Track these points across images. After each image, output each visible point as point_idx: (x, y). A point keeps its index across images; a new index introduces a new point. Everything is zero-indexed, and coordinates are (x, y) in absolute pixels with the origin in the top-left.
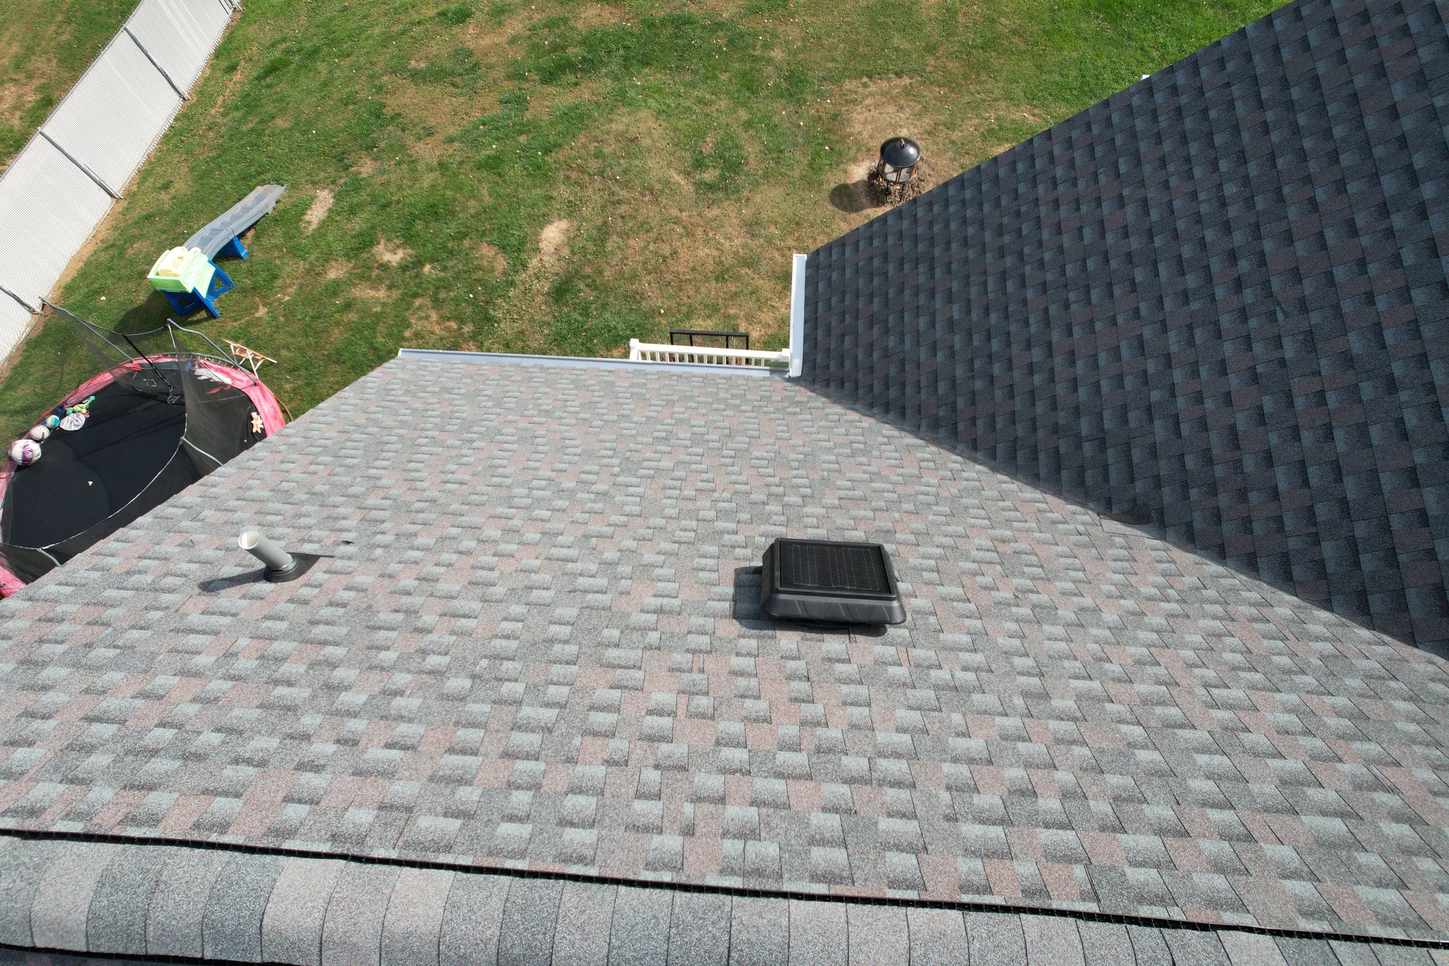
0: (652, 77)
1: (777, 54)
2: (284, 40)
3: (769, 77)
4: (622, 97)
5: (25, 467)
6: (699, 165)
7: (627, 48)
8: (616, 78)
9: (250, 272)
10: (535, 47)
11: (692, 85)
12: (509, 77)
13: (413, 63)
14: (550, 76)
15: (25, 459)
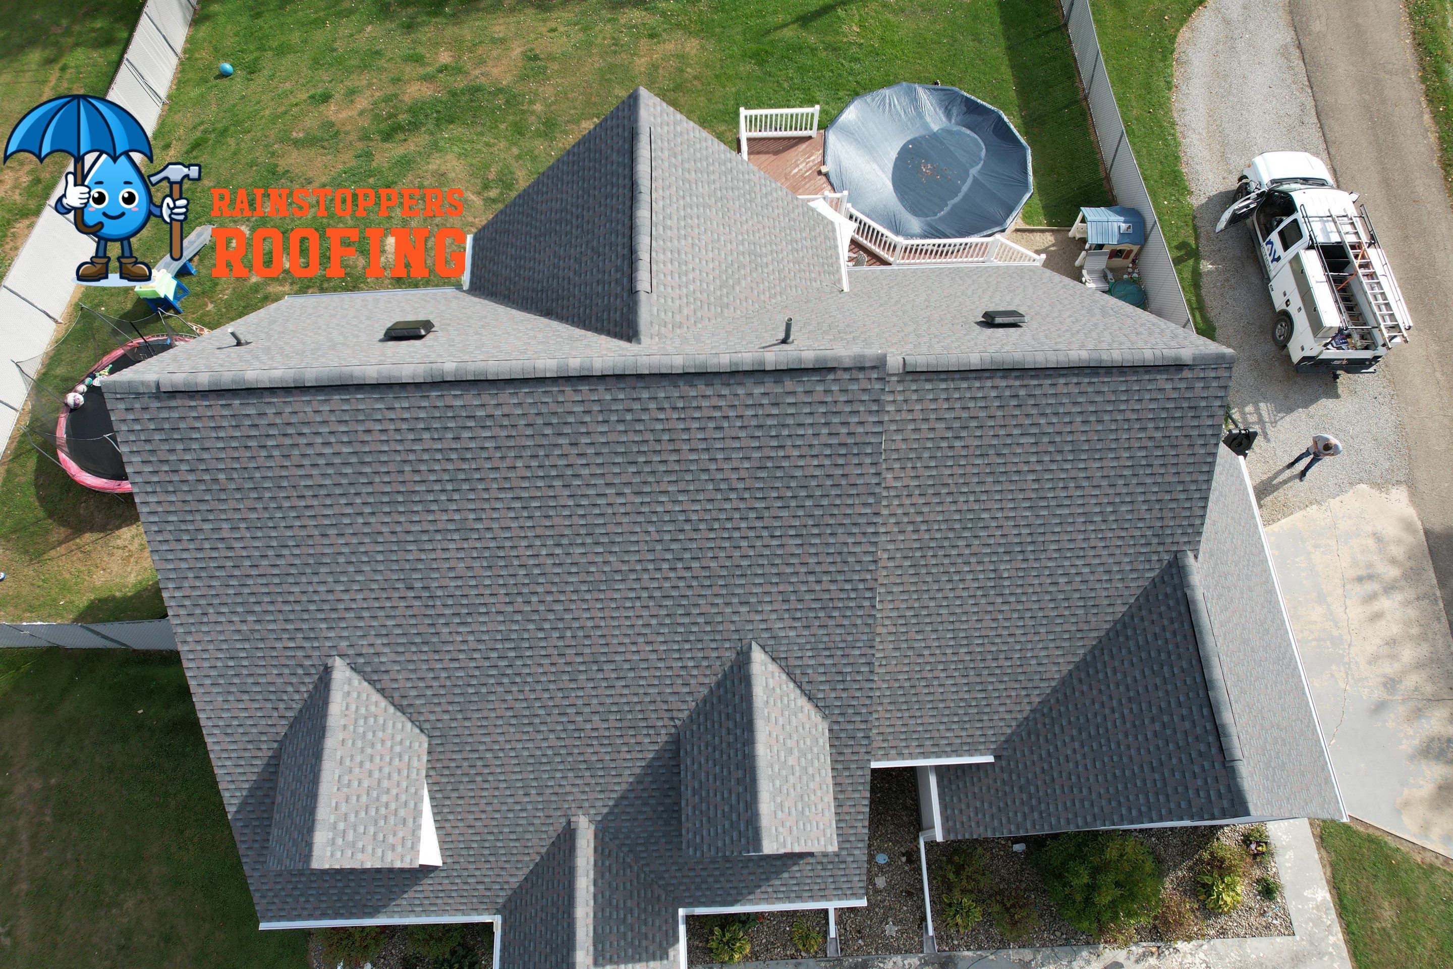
0: (456, 130)
1: (538, 107)
2: (202, 123)
3: (532, 124)
4: (435, 147)
5: (74, 410)
6: (486, 187)
7: (438, 112)
8: (432, 134)
9: (199, 283)
10: (377, 117)
11: (481, 134)
12: (360, 139)
13: (294, 134)
14: (388, 136)
15: (75, 404)
